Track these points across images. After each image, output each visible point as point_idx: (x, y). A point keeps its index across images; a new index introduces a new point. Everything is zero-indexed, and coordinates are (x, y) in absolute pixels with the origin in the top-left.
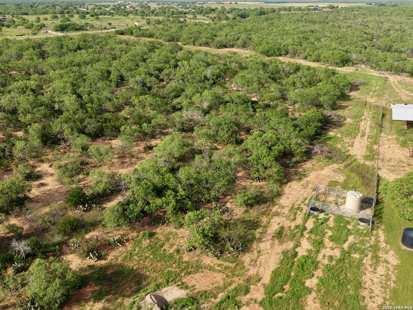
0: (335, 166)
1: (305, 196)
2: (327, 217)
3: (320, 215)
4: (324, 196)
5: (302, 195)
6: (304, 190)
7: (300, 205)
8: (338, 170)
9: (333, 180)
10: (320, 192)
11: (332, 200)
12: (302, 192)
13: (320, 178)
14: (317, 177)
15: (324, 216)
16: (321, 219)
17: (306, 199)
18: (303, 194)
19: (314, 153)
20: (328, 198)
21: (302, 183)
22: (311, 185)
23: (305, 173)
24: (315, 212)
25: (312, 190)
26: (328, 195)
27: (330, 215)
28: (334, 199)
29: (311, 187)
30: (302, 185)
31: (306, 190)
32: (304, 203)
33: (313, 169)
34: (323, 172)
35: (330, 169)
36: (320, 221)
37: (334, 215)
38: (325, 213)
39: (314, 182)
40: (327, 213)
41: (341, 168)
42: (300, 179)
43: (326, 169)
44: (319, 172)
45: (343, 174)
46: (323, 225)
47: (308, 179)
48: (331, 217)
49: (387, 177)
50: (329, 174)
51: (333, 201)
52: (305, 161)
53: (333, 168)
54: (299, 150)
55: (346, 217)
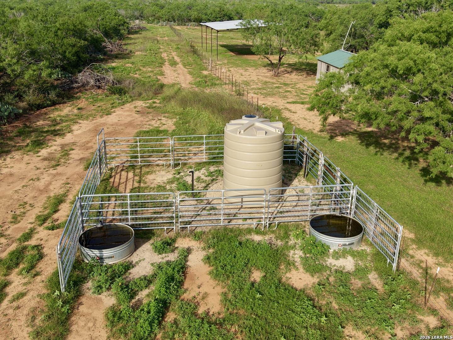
0: (140, 104)
1: (56, 189)
2: (172, 257)
3: (134, 258)
4: (131, 175)
5: (46, 189)
6: (52, 171)
7: (28, 236)
8: (151, 110)
9: (147, 129)
10: (113, 164)
11: (165, 179)
12: (45, 179)
13: (106, 130)
14: (97, 131)
15: (158, 259)
16: (148, 281)
17: (59, 201)
18: (50, 183)
19: (78, 88)
20: (150, 177)
21: (44, 152)
22: (76, 154)
23: (58, 127)
24: (106, 253)
25: (81, 167)
26: (144, 170)
27: (183, 243)
28: (170, 176)
29: (77, 157)
30: (45, 159)
31: (60, 169)
32: (48, 224)
33: (80, 117)
34: (112, 119)
35: (130, 110)
36: (143, 294)
37: (197, 236)
38: (156, 241)
39: (88, 142)
40: (166, 236)
41: (155, 105)
42: (39, 144)
43: (118, 113)
44: (100, 120)
45: (166, 115)
46: (171, 317)
47: (68, 138)
48: (189, 251)
49: (269, 104)
50: (129, 119)
51: (171, 182)
52: (54, 104)
53: (135, 107)
54: (31, 72)
55: (249, 231)
